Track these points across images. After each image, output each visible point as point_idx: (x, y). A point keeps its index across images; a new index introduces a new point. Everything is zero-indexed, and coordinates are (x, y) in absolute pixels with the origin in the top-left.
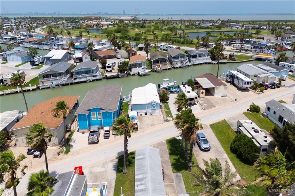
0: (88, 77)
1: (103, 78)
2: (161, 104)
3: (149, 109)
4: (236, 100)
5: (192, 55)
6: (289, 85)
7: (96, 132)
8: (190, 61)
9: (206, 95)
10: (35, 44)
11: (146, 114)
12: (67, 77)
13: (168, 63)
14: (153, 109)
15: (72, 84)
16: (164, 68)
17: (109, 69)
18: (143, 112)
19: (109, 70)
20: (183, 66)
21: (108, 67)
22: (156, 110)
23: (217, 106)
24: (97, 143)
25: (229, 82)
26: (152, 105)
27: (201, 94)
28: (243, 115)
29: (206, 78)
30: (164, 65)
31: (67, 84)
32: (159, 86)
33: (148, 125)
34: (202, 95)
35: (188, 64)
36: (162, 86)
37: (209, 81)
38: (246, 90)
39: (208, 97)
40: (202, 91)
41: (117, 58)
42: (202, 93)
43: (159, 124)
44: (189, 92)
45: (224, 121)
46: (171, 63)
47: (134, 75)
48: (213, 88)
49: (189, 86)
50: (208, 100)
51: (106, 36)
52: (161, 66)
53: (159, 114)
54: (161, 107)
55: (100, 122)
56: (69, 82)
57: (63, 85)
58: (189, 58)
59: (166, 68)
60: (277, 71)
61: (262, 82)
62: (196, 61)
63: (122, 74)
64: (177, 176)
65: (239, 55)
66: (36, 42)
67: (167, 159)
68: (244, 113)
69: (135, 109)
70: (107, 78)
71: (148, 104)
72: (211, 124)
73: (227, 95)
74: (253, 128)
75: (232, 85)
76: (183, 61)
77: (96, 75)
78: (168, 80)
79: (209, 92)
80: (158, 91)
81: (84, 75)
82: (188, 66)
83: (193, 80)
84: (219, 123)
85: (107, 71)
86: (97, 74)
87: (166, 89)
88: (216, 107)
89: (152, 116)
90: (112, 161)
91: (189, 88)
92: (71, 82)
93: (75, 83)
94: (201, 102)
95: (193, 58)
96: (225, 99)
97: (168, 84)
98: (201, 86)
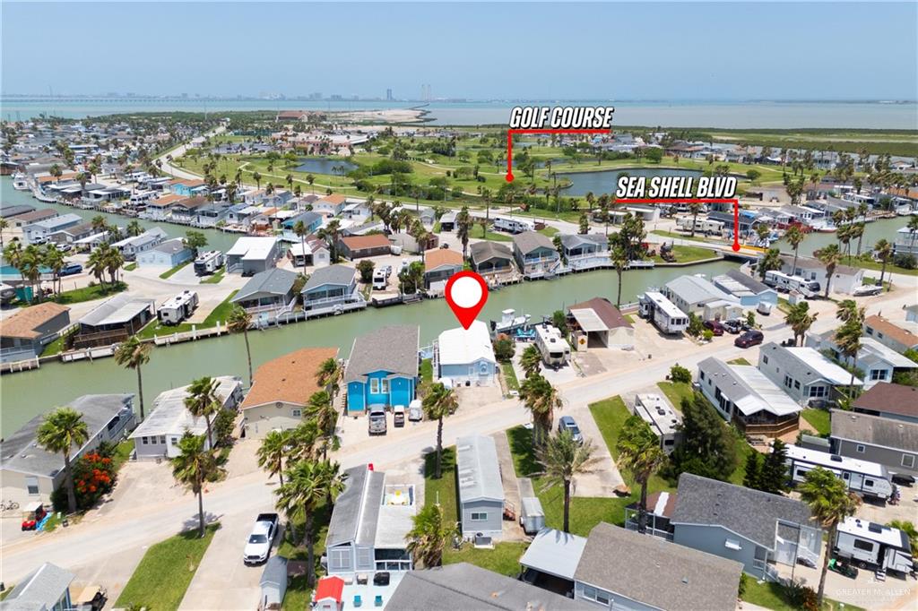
0: (336, 303)
1: (369, 305)
2: (498, 365)
3: (474, 374)
4: (650, 357)
5: (569, 249)
6: (773, 325)
7: (382, 414)
8: (565, 263)
9: (589, 346)
10: (181, 212)
11: (468, 384)
12: (291, 305)
13: (514, 267)
14: (482, 373)
15: (301, 320)
16: (504, 281)
17: (379, 285)
18: (463, 379)
19: (379, 287)
20: (548, 274)
21: (377, 280)
22: (487, 375)
23: (609, 370)
24: (384, 433)
25: (645, 317)
26: (479, 366)
27: (579, 344)
28: (657, 387)
29: (591, 310)
30: (505, 273)
31: (292, 321)
32: (493, 325)
33: (473, 404)
34: (582, 347)
35: (562, 269)
36: (500, 326)
37: (597, 316)
38: (677, 335)
39: (593, 350)
40: (580, 338)
41: (393, 254)
42: (582, 342)
43: (493, 402)
44: (553, 341)
45: (618, 397)
46: (521, 269)
47: (436, 296)
48: (606, 332)
49: (556, 326)
50: (594, 358)
51: (353, 184)
52: (496, 276)
53: (494, 383)
54: (498, 370)
55: (385, 397)
56: (296, 316)
57: (283, 323)
58: (562, 256)
59: (509, 280)
60: (752, 294)
61: (714, 319)
62: (580, 261)
63: (410, 296)
64: (523, 482)
65: (685, 247)
66: (184, 209)
67: (507, 458)
68: (660, 384)
69: (447, 374)
70: (376, 305)
71: (472, 364)
72: (591, 402)
73: (635, 346)
74: (658, 408)
75: (650, 324)
76: (550, 262)
77: (352, 298)
78: (512, 313)
79: (596, 339)
80: (492, 335)
81: (327, 300)
82: (562, 275)
83: (566, 313)
84: (607, 401)
85: (376, 288)
86: (355, 296)
87: (508, 332)
88: (605, 370)
89: (479, 388)
90: (415, 461)
91: (554, 332)
92: (301, 315)
93: (308, 318)
94: (579, 361)
95: (571, 255)
96: (630, 355)
97: (513, 321)
98: (580, 328)
